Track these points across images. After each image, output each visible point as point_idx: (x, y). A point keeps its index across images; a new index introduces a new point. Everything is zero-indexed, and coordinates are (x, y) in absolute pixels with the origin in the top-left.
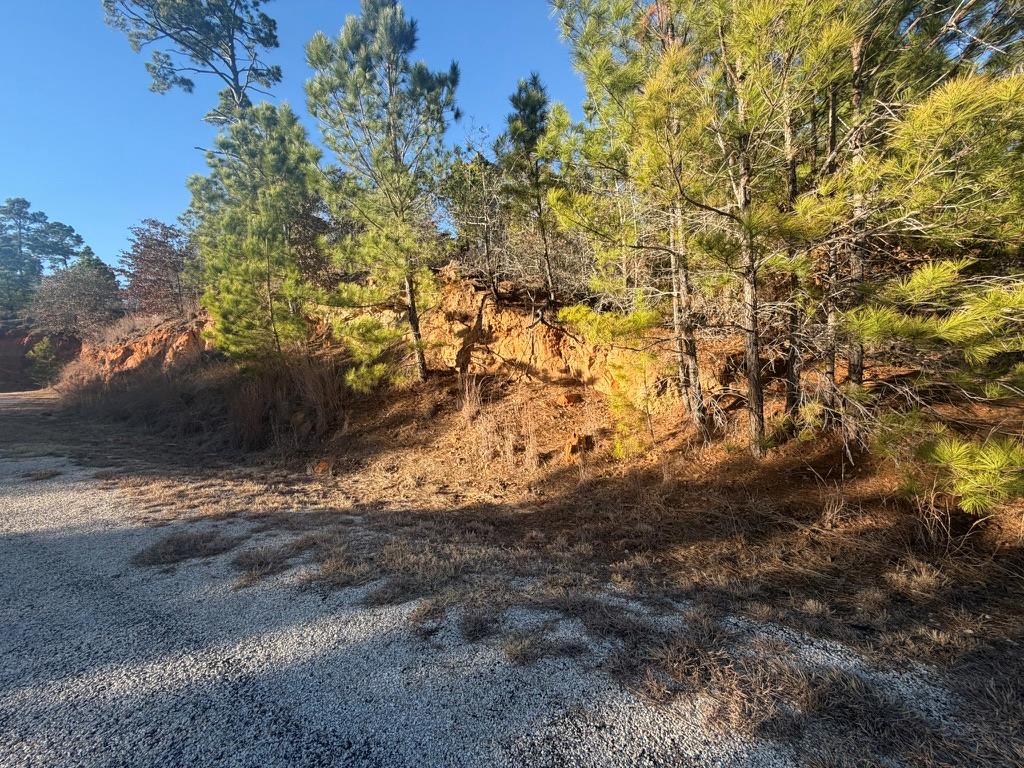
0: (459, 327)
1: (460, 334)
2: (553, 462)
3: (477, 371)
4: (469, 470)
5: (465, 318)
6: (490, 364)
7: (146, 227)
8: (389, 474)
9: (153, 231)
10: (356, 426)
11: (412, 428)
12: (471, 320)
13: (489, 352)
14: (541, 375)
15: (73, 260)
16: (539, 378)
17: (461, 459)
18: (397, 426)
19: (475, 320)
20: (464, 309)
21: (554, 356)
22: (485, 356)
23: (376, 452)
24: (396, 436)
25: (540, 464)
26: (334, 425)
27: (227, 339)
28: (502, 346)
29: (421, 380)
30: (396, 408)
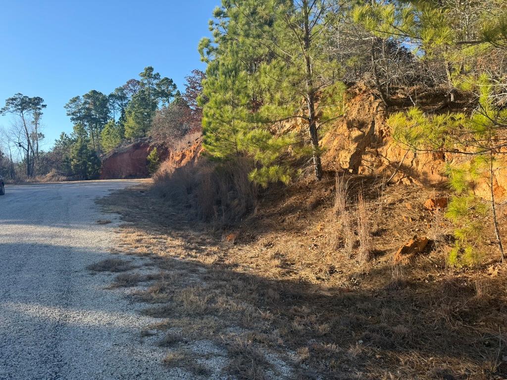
0: (356, 133)
1: (357, 139)
2: (382, 259)
3: (366, 173)
4: (316, 255)
5: (361, 125)
6: (377, 167)
7: (193, 75)
8: (264, 249)
9: (197, 77)
10: (262, 211)
11: (294, 217)
12: (366, 127)
13: (378, 155)
14: (421, 178)
15: (172, 99)
16: (419, 180)
17: (315, 245)
18: (287, 214)
19: (370, 126)
20: (362, 117)
21: (435, 159)
22: (374, 159)
23: (266, 232)
24: (283, 221)
25: (370, 259)
26: (249, 210)
27: (207, 148)
28: (389, 150)
29: (317, 179)
30: (291, 201)
